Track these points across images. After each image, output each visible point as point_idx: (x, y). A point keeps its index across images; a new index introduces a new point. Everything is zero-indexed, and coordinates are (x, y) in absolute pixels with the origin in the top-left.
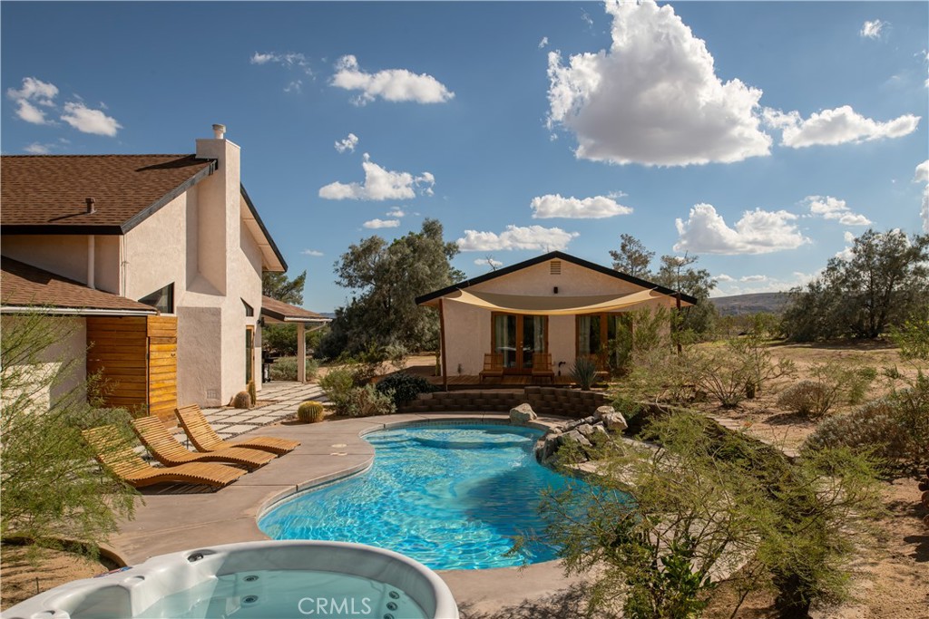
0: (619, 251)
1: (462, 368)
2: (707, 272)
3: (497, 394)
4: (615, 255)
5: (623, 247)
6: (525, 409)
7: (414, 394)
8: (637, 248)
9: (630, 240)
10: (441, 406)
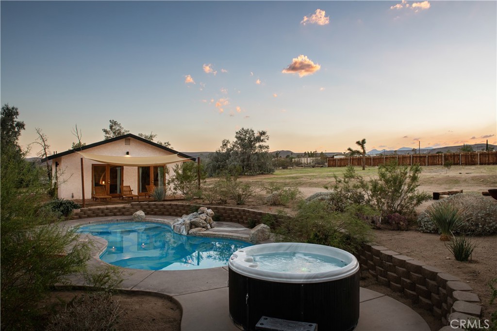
0: (108, 129)
1: (74, 195)
2: (169, 143)
3: (116, 207)
4: (105, 131)
5: (111, 127)
6: (140, 213)
7: (71, 210)
8: (119, 128)
9: (115, 123)
10: (86, 215)
